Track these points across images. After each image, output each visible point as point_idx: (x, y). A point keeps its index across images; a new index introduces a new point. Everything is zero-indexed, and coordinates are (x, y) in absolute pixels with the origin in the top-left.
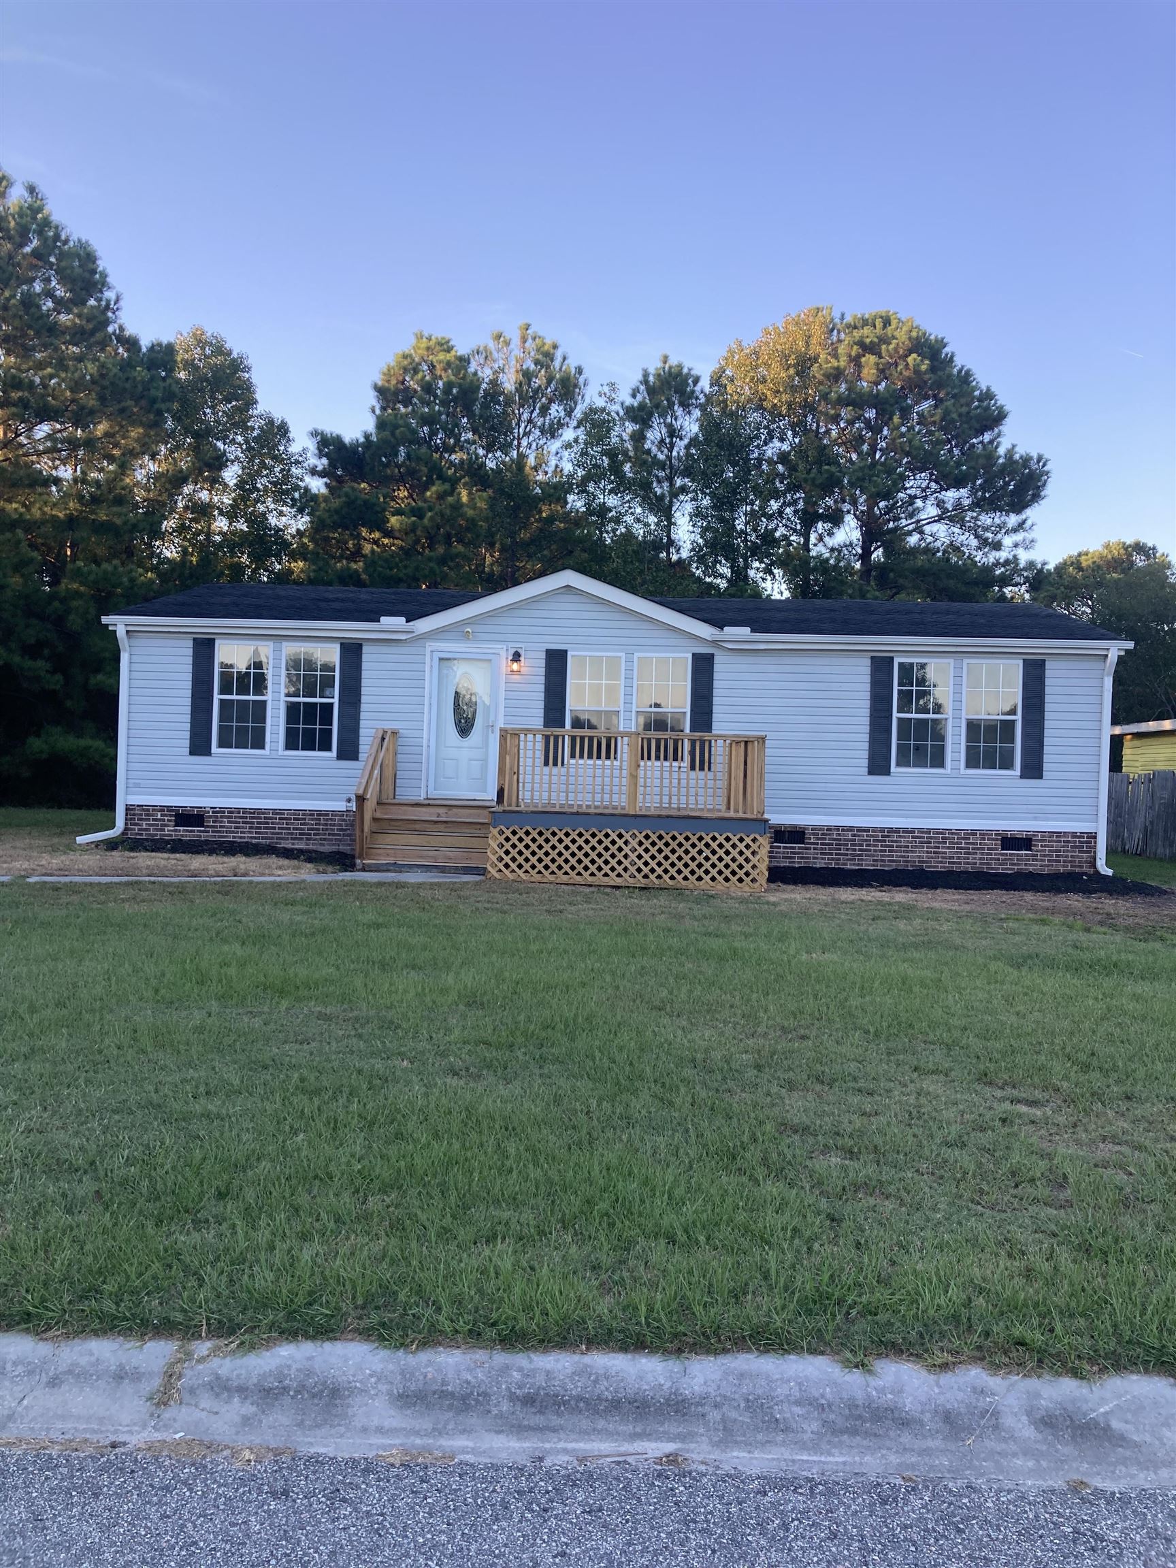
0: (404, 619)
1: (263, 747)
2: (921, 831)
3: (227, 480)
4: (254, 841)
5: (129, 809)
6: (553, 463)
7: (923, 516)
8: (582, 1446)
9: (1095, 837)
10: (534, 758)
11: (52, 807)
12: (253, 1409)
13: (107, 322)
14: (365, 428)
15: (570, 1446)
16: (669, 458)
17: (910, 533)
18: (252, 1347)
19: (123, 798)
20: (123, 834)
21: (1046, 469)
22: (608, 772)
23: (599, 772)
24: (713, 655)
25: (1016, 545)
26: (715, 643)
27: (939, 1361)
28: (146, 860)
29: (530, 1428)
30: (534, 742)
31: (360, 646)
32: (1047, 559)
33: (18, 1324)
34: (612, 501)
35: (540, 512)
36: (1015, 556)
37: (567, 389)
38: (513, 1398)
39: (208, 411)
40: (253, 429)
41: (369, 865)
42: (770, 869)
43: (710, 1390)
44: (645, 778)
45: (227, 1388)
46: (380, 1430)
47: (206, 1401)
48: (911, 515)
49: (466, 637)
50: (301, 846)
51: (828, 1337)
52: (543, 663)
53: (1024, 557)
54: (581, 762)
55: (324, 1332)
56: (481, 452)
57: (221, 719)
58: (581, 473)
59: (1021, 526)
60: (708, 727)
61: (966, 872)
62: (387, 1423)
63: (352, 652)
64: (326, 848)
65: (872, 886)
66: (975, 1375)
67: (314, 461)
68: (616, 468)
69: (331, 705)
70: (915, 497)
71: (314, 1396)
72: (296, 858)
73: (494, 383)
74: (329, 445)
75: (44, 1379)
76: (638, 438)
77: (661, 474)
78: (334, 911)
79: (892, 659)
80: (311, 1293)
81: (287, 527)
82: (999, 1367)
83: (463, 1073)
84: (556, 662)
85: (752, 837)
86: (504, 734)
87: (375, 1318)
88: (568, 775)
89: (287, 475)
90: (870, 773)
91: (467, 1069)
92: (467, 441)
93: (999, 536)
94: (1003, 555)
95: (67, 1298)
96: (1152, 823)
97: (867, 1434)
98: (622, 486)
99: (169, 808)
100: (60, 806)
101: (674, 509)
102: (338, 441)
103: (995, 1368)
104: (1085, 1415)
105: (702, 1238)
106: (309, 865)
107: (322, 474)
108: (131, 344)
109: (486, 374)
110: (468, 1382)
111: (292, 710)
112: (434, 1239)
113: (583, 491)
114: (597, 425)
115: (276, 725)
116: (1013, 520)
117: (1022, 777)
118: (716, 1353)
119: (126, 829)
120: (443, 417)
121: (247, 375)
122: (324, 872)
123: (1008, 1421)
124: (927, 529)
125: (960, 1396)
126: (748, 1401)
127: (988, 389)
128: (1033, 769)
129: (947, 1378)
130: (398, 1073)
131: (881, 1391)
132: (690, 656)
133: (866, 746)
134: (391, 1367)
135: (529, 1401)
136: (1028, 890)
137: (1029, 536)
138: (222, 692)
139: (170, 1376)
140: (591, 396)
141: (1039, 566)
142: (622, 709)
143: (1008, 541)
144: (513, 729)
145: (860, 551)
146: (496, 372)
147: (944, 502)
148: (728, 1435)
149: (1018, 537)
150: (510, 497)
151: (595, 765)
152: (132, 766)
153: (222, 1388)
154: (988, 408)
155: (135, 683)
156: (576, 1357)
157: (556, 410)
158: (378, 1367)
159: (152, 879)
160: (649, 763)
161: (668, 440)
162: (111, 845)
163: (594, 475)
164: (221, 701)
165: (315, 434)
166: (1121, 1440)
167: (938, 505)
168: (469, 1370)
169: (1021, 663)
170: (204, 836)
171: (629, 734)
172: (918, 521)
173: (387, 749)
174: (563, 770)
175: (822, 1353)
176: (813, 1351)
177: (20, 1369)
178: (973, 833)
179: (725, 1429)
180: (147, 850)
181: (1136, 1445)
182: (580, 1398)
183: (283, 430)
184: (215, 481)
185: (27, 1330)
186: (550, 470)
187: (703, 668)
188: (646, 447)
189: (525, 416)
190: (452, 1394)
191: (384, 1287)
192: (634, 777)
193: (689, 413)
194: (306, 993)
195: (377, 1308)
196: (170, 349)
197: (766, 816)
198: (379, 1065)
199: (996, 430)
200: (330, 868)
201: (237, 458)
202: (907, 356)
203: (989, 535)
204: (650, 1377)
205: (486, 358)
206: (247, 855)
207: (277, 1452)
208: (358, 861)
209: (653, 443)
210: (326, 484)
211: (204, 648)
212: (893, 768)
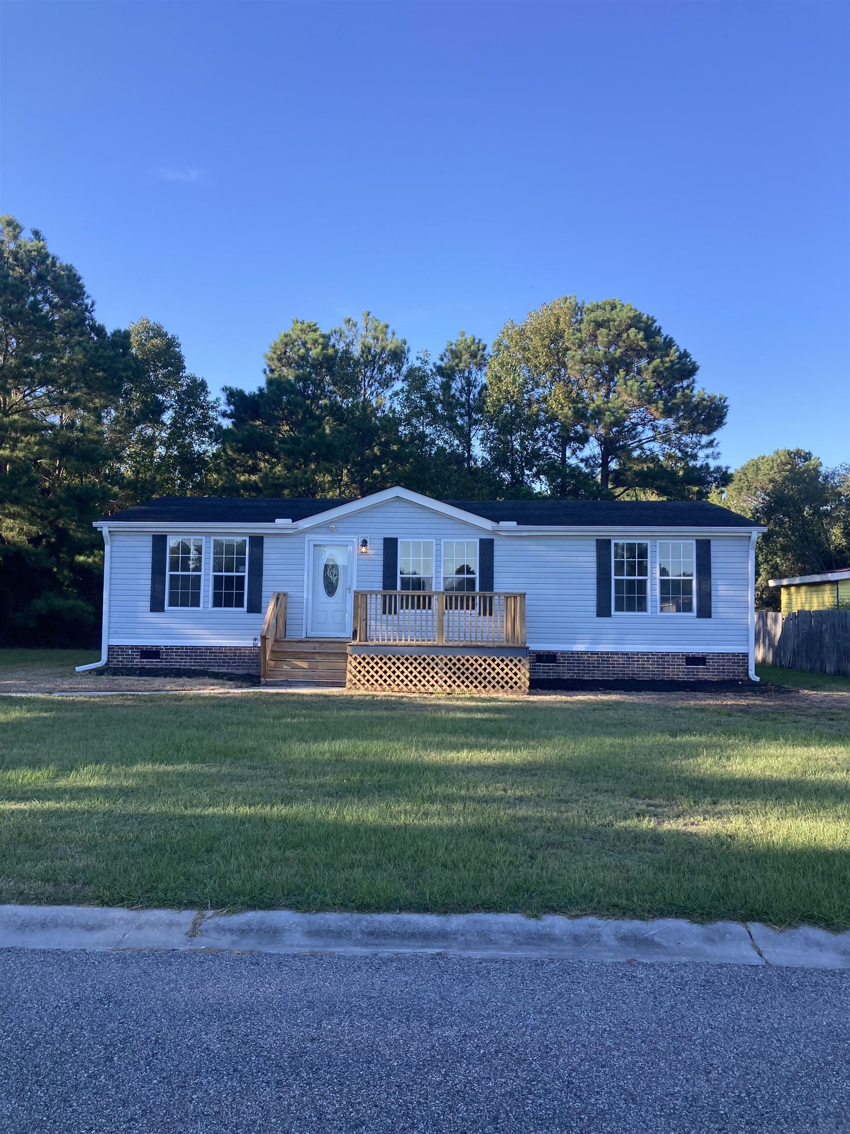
0: (291, 520)
1: (199, 606)
2: (633, 654)
3: (165, 420)
4: (193, 668)
5: (110, 648)
6: (388, 405)
7: (643, 437)
8: (396, 950)
9: (748, 656)
10: (376, 609)
11: (48, 648)
12: (237, 938)
13: (85, 319)
14: (259, 385)
15: (390, 950)
16: (468, 400)
17: (634, 449)
18: (234, 912)
19: (107, 641)
20: (106, 664)
21: (725, 404)
22: (424, 618)
23: (418, 618)
24: (493, 540)
25: (707, 457)
26: (494, 532)
27: (573, 914)
28: (124, 681)
29: (370, 944)
30: (377, 598)
31: (262, 537)
32: (729, 465)
33: (118, 903)
34: (428, 430)
35: (379, 438)
36: (707, 464)
37: (397, 356)
38: (363, 932)
39: (151, 374)
40: (182, 385)
41: (270, 682)
42: (530, 680)
43: (460, 928)
44: (448, 621)
45: (224, 930)
46: (298, 945)
47: (213, 934)
48: (634, 437)
49: (332, 531)
50: (224, 670)
51: (520, 905)
52: (382, 547)
53: (713, 464)
54: (407, 611)
55: (269, 906)
56: (339, 399)
57: (171, 588)
58: (407, 411)
59: (710, 444)
60: (491, 588)
61: (664, 681)
62: (302, 943)
63: (257, 542)
64: (241, 672)
65: (599, 690)
66: (592, 920)
67: (223, 407)
68: (431, 407)
69: (244, 577)
70: (638, 424)
71: (266, 932)
72: (222, 678)
73: (346, 352)
74: (234, 396)
75: (134, 927)
76: (446, 387)
77: (463, 411)
78: (250, 710)
79: (610, 541)
80: (261, 889)
81: (205, 452)
82: (603, 916)
83: (335, 795)
84: (390, 546)
85: (518, 659)
86: (357, 594)
87: (293, 899)
88: (398, 620)
89: (205, 417)
90: (598, 616)
91: (337, 793)
92: (331, 392)
93: (696, 450)
94: (699, 463)
95: (140, 893)
96: (798, 646)
97: (535, 944)
98: (436, 419)
99: (137, 647)
100: (53, 647)
101: (472, 435)
102: (241, 392)
103: (601, 916)
104: (643, 935)
105: (461, 866)
106: (230, 683)
107: (230, 416)
108: (100, 331)
109: (341, 346)
110: (341, 926)
111: (217, 580)
112: (322, 867)
113: (409, 423)
114: (416, 379)
115: (207, 590)
116: (705, 439)
117: (698, 616)
118: (464, 913)
119: (108, 661)
120: (313, 375)
121: (177, 349)
122: (241, 687)
123: (604, 938)
124: (646, 446)
125: (583, 928)
126: (478, 932)
127: (685, 350)
128: (705, 612)
129: (577, 922)
130: (298, 795)
131: (544, 927)
132: (478, 541)
133: (595, 598)
134: (303, 920)
135: (371, 934)
136: (700, 691)
137: (717, 450)
138: (171, 570)
139: (195, 924)
140: (412, 361)
141: (724, 470)
142: (434, 576)
143: (701, 454)
144: (362, 591)
145: (600, 461)
146: (348, 345)
147: (657, 427)
148: (467, 945)
149: (709, 451)
150: (359, 430)
151: (416, 613)
152: (112, 620)
153: (221, 930)
154: (685, 364)
155: (114, 565)
156: (395, 915)
157: (389, 369)
158: (297, 920)
159: (132, 693)
160: (451, 611)
161: (466, 388)
162: (100, 672)
163: (417, 413)
164: (171, 576)
165: (225, 389)
166: (659, 945)
167: (653, 429)
168: (341, 921)
169: (694, 542)
170: (160, 665)
171: (438, 593)
172: (640, 441)
173: (281, 606)
174: (396, 617)
175: (517, 912)
176: (514, 912)
177: (121, 922)
178: (667, 654)
179: (466, 944)
180: (124, 675)
181: (665, 947)
182: (396, 932)
183: (203, 386)
184: (157, 422)
185: (123, 906)
186: (387, 410)
187: (487, 548)
188: (452, 393)
189: (368, 374)
190: (333, 931)
191: (298, 887)
192: (441, 621)
193: (480, 369)
194: (240, 755)
195: (294, 895)
196: (127, 335)
197: (527, 645)
198: (287, 792)
199: (691, 379)
200: (244, 684)
201: (172, 405)
202: (628, 329)
203: (689, 450)
204: (430, 923)
205: (341, 335)
206: (189, 677)
207: (251, 952)
208: (262, 679)
209: (456, 390)
210: (233, 422)
211: (159, 541)
212: (613, 612)
